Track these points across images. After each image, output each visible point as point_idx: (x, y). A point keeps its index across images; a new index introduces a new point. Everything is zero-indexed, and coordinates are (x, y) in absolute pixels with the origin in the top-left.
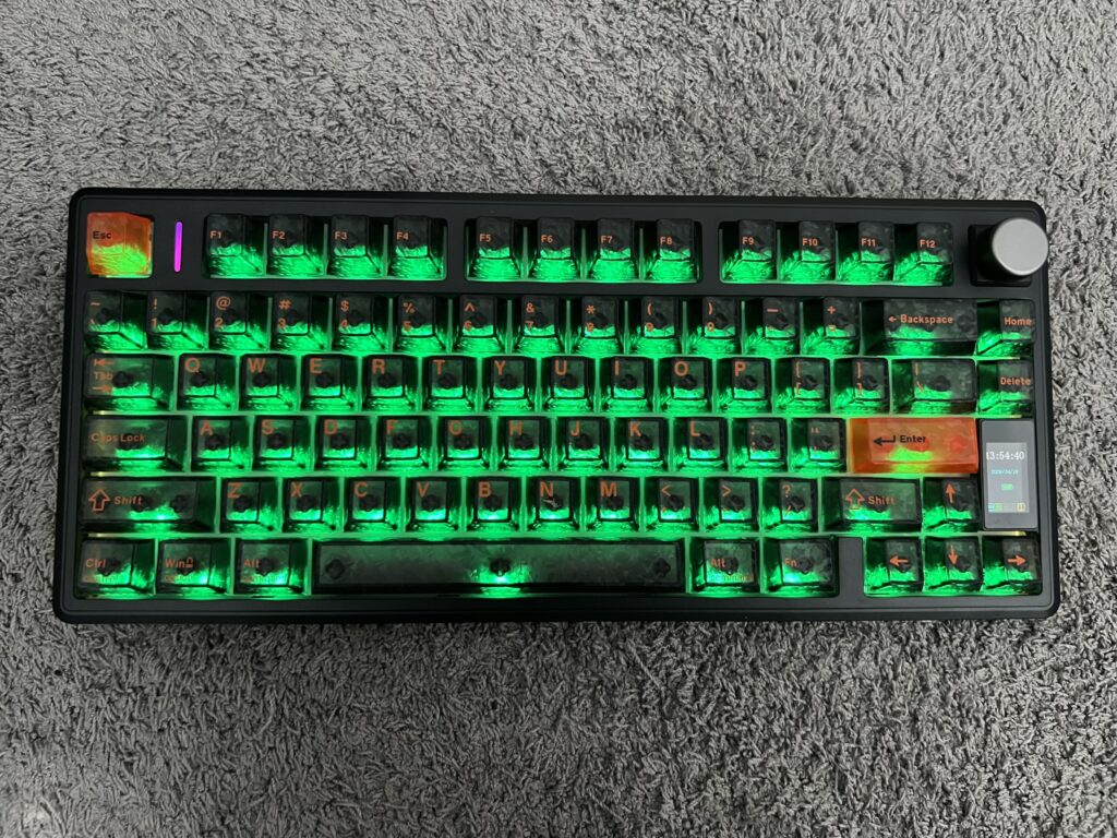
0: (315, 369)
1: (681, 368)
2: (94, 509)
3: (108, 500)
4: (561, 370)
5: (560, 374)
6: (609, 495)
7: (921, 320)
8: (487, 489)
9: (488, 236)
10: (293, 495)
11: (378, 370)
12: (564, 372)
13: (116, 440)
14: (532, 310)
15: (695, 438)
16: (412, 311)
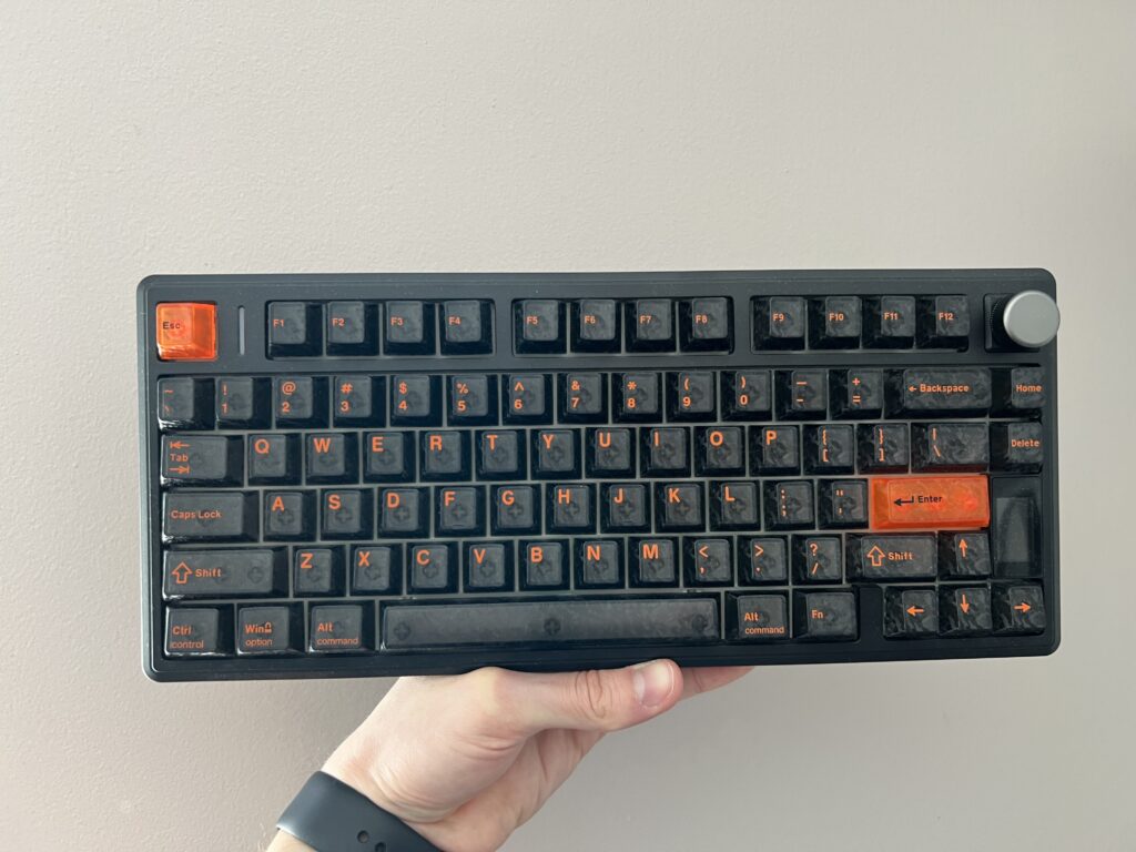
0: (378, 447)
1: (716, 438)
2: (178, 582)
3: (190, 572)
4: (605, 442)
5: (604, 445)
6: (651, 557)
7: (939, 389)
8: (539, 554)
9: (535, 318)
10: (361, 564)
11: (435, 446)
12: (608, 444)
13: (194, 517)
14: (578, 388)
15: (730, 502)
16: (466, 391)
